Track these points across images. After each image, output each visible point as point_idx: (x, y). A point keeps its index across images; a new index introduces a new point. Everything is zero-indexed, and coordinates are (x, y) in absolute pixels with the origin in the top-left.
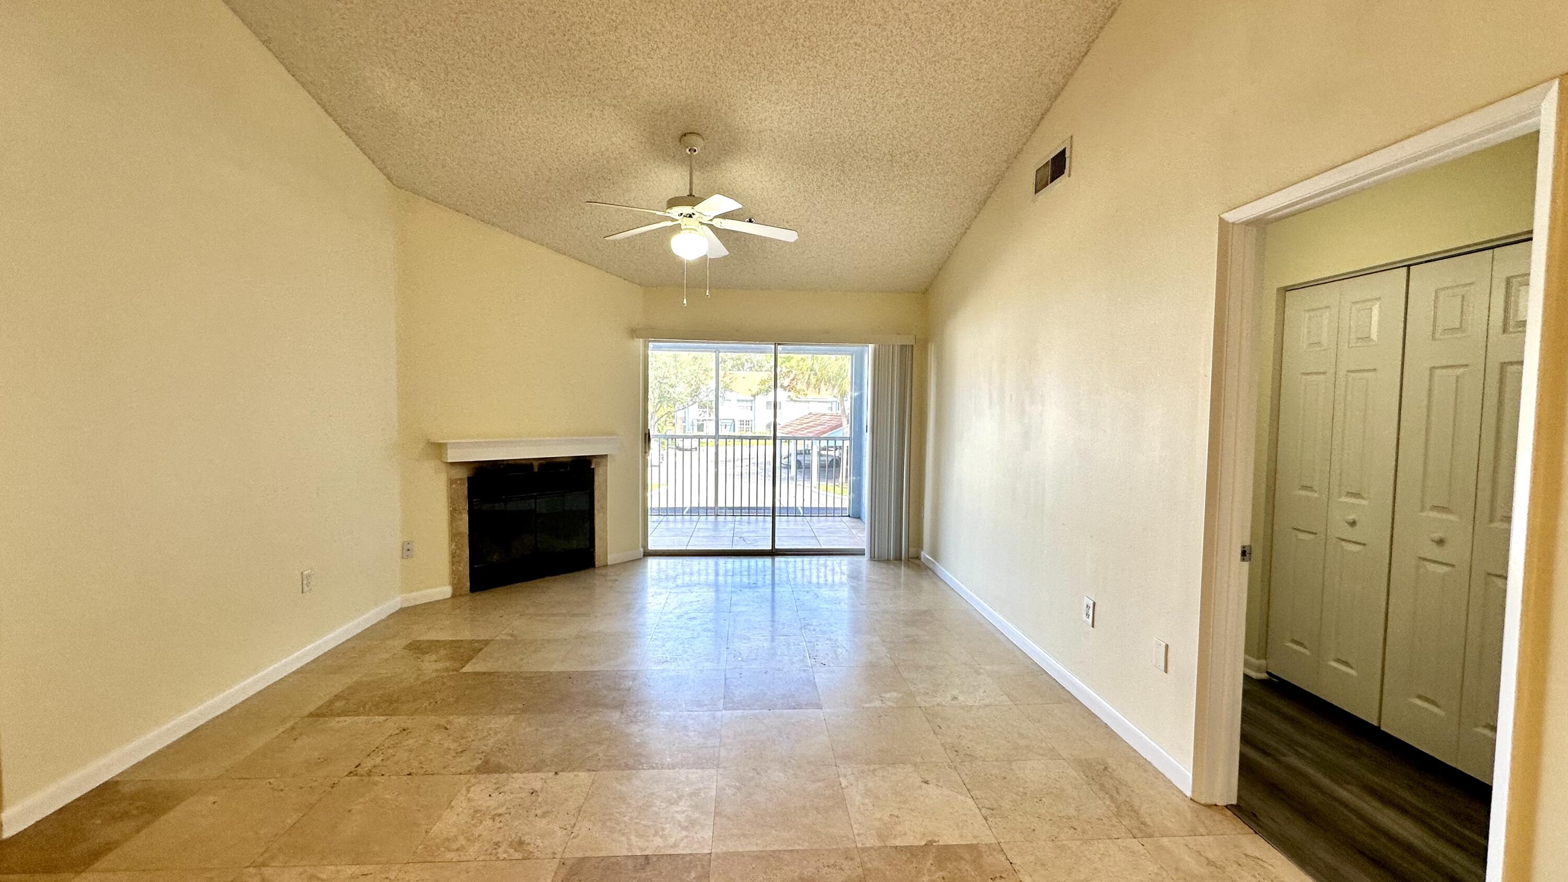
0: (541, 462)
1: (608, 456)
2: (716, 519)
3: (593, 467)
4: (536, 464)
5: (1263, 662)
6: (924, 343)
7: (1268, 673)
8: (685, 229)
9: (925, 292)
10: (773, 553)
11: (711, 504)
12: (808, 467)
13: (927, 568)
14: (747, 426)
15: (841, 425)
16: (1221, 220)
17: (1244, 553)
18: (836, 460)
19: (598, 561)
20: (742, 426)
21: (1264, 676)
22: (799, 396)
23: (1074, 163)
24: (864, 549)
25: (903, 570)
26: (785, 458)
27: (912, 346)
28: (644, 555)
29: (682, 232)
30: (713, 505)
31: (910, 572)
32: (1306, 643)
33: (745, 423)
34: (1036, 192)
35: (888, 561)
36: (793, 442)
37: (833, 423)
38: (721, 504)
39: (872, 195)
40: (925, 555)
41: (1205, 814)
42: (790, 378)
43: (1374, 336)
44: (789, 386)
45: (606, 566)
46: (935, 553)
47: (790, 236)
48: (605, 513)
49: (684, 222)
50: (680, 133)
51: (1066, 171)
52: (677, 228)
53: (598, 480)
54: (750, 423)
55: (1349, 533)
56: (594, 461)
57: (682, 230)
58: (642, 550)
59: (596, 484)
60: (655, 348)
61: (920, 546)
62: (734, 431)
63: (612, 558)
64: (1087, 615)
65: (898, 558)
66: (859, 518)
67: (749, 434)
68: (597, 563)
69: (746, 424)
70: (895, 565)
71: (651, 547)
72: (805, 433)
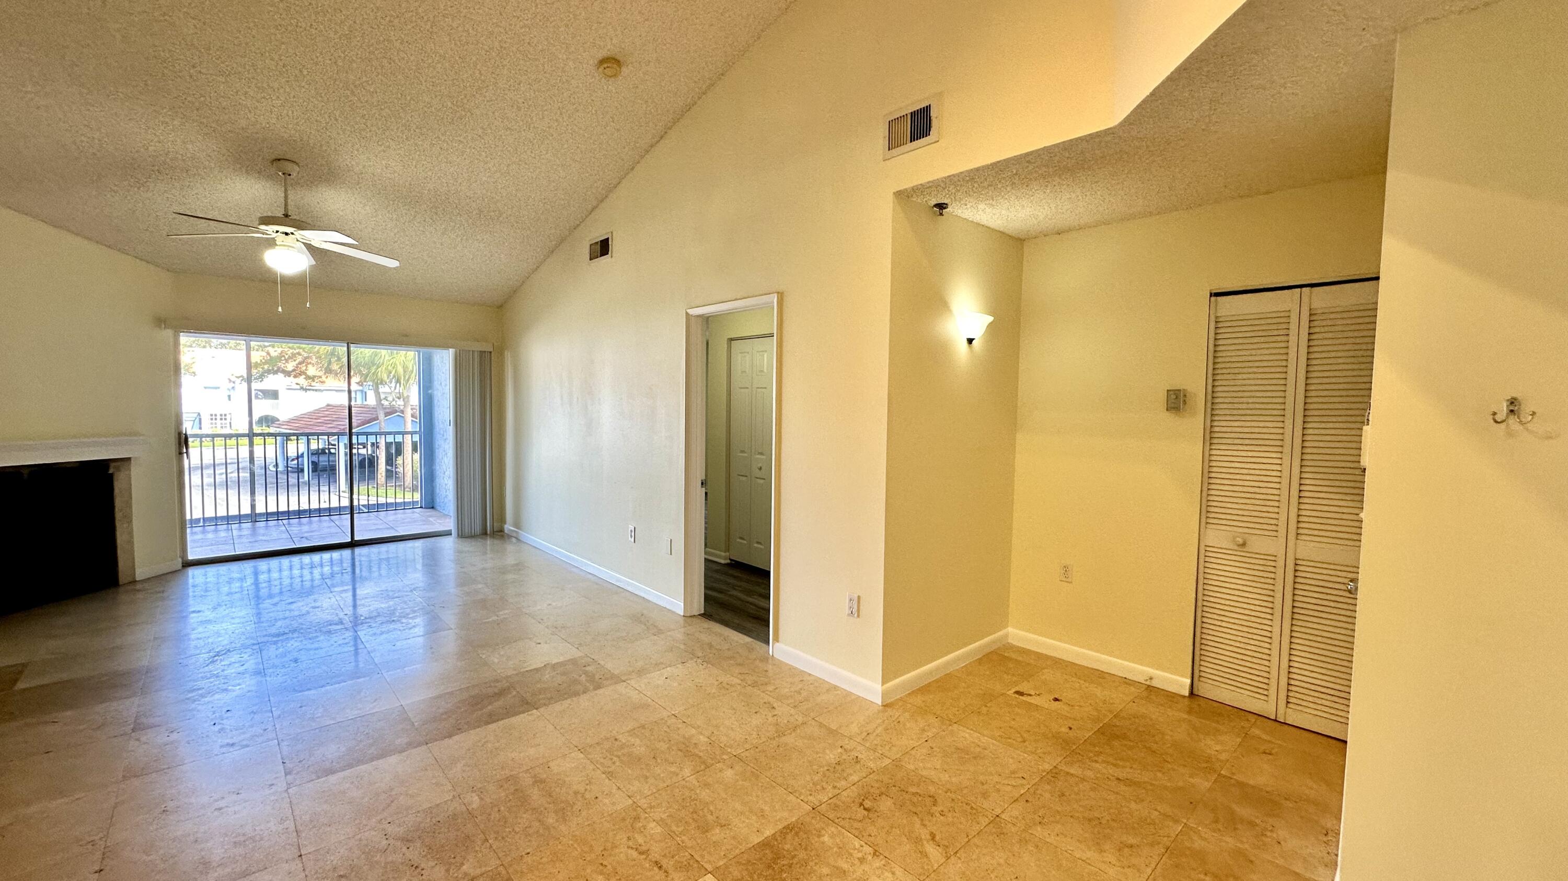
0: (33, 469)
1: (132, 460)
2: (253, 525)
3: (110, 472)
4: (26, 472)
5: (728, 554)
6: (501, 352)
7: (730, 559)
8: (280, 245)
9: (500, 307)
10: (353, 544)
11: (246, 510)
12: (332, 470)
13: (510, 537)
14: (223, 421)
15: (376, 419)
16: (687, 314)
17: (702, 484)
18: (369, 459)
19: (123, 578)
20: (214, 421)
21: (729, 561)
22: (313, 384)
23: (614, 246)
24: (451, 530)
25: (489, 541)
26: (293, 460)
27: (491, 352)
28: (184, 566)
29: (277, 247)
30: (248, 511)
31: (496, 542)
32: (745, 537)
33: (218, 417)
34: (591, 259)
35: (472, 537)
36: (303, 440)
37: (368, 416)
38: (260, 509)
39: (460, 233)
40: (508, 527)
41: (689, 620)
42: (297, 362)
43: (765, 371)
44: (294, 370)
45: (134, 582)
46: (517, 524)
47: (392, 264)
48: (130, 522)
49: (280, 238)
50: (274, 157)
51: (610, 253)
52: (271, 243)
53: (118, 486)
54: (228, 417)
55: (759, 474)
56: (112, 465)
57: (276, 245)
58: (180, 560)
59: (116, 491)
60: (183, 336)
61: (503, 520)
62: (200, 428)
63: (141, 573)
64: (631, 536)
65: (484, 533)
66: (433, 508)
67: (227, 431)
68: (121, 583)
69: (221, 419)
70: (482, 538)
71: (191, 557)
72: (323, 429)
